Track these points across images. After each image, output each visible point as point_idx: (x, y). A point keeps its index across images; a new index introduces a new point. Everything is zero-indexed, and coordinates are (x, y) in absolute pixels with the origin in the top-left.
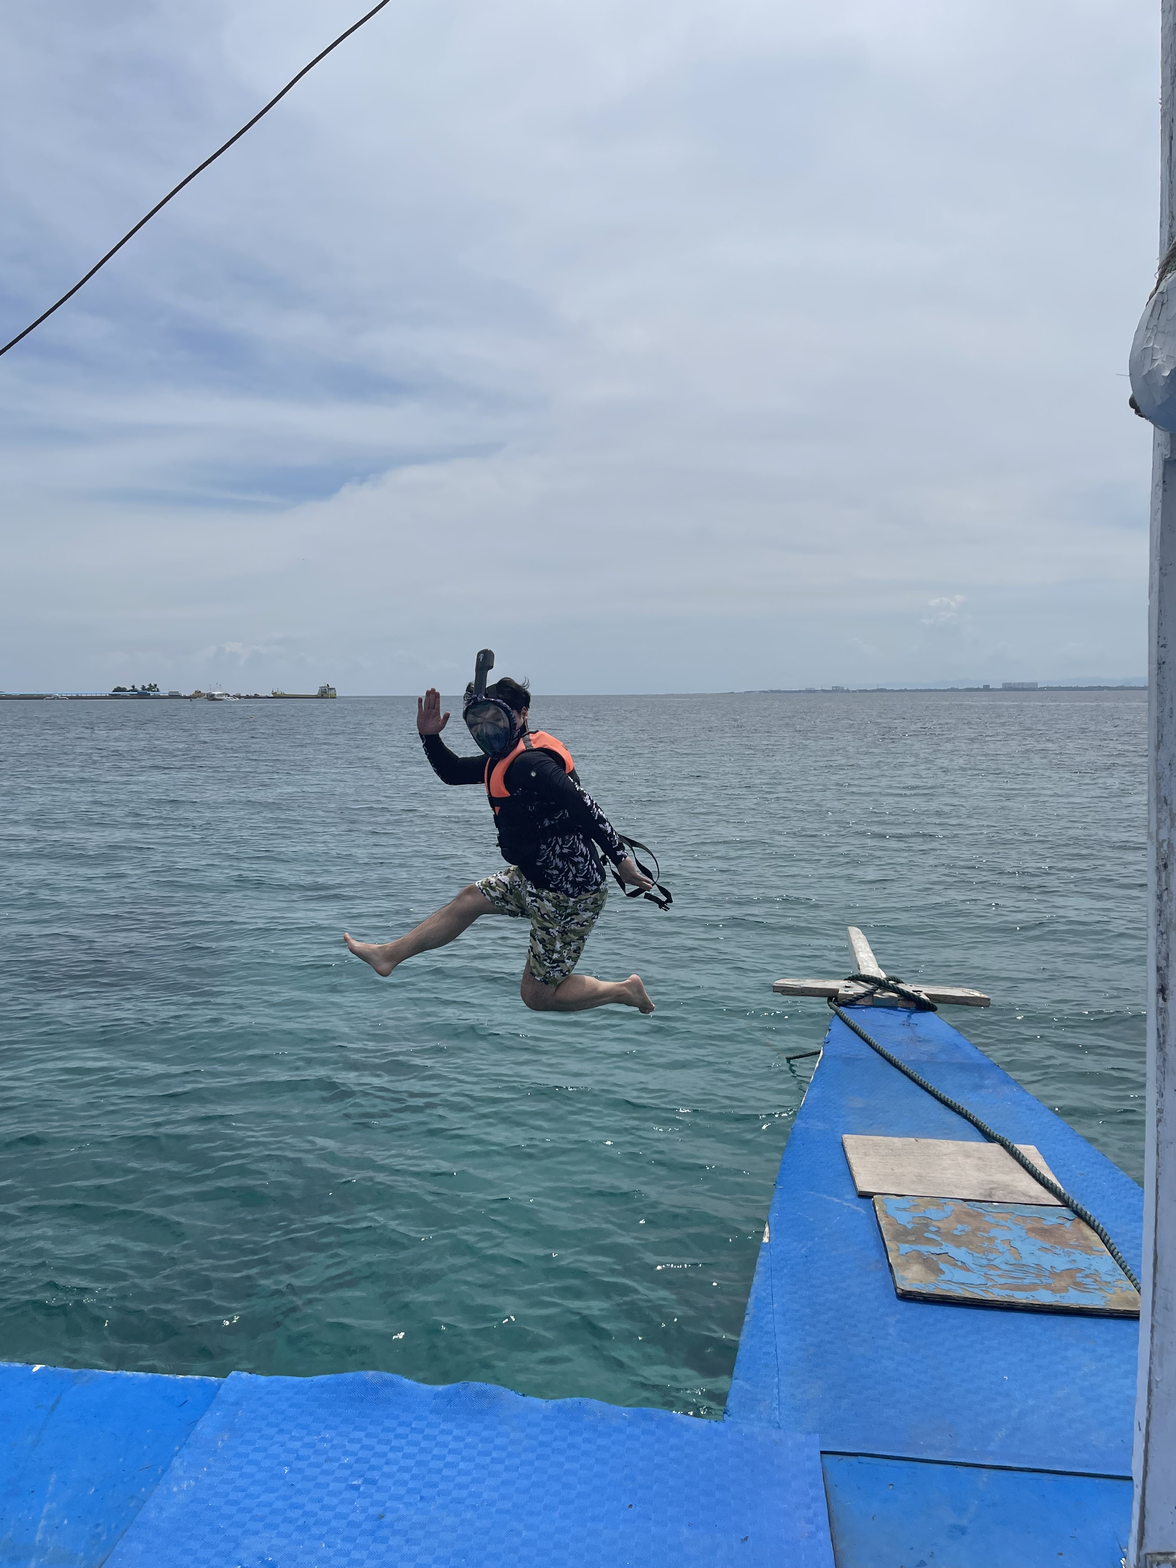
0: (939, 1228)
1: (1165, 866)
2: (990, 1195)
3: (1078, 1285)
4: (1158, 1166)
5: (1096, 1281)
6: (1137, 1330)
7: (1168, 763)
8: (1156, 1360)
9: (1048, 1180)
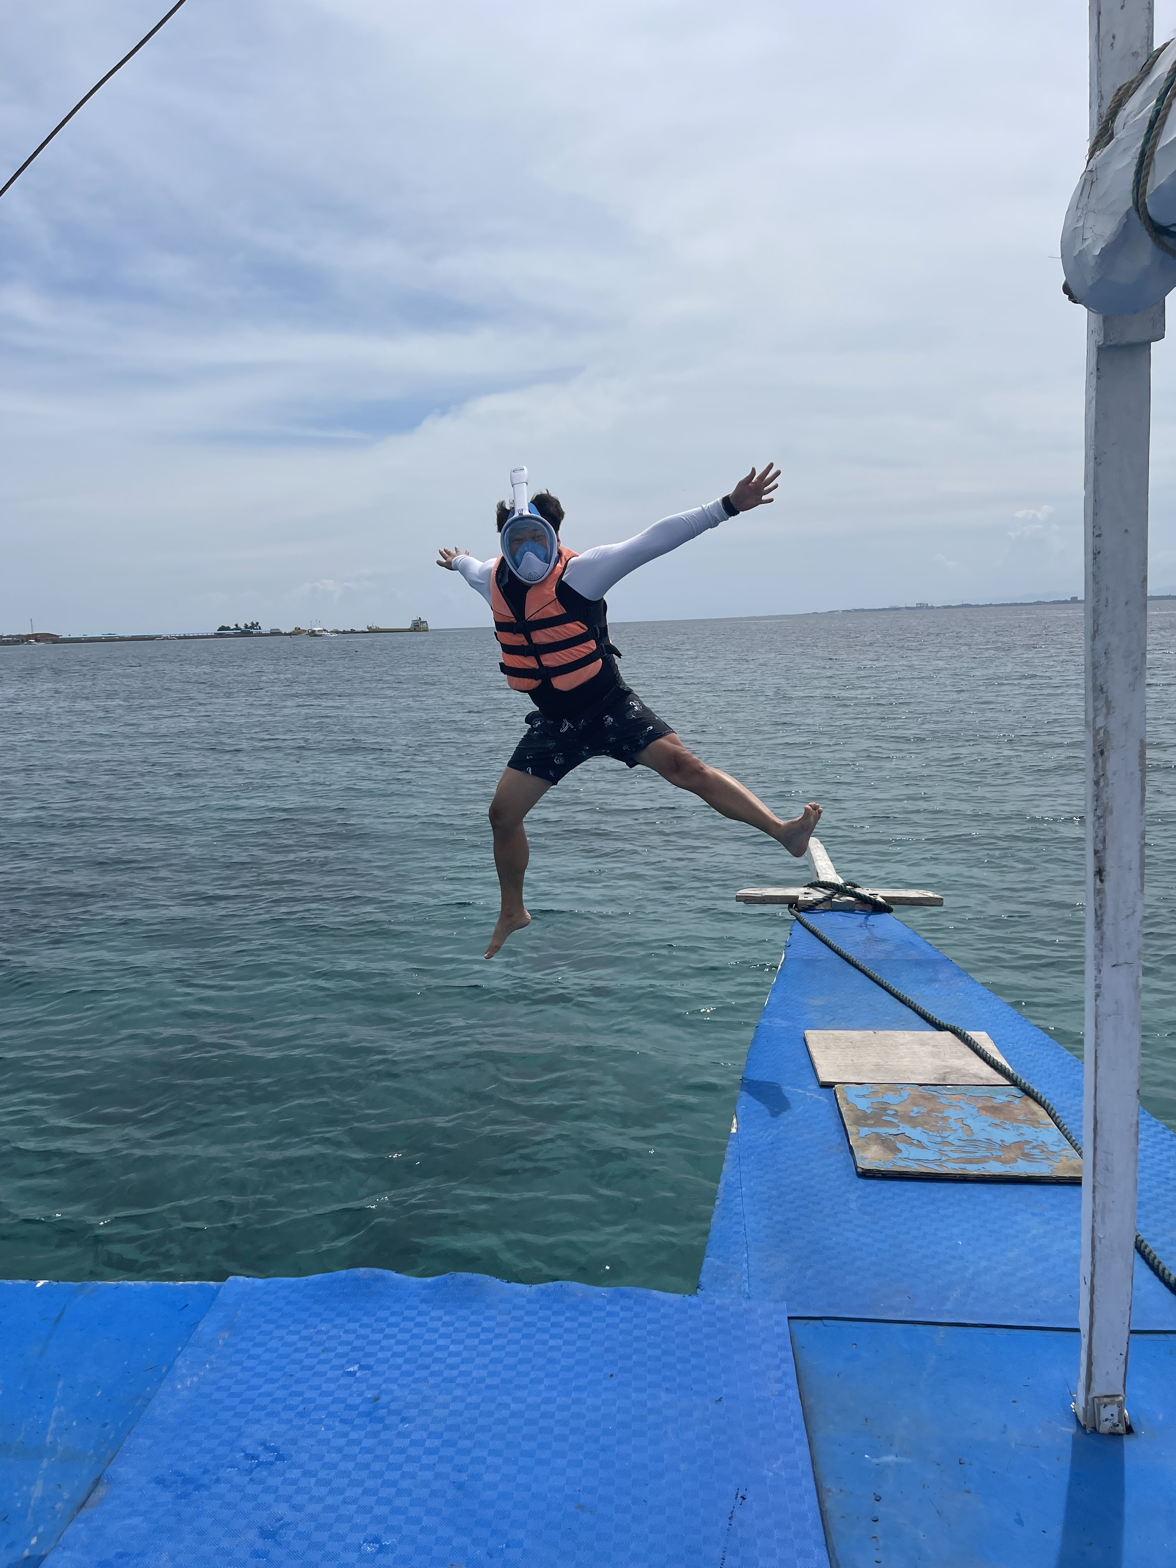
0: (896, 1111)
1: (1102, 753)
2: (944, 1079)
3: (1027, 1156)
4: (1097, 1038)
5: (1043, 1151)
6: (1081, 1194)
7: (1104, 651)
8: (1098, 1218)
9: (998, 1062)
